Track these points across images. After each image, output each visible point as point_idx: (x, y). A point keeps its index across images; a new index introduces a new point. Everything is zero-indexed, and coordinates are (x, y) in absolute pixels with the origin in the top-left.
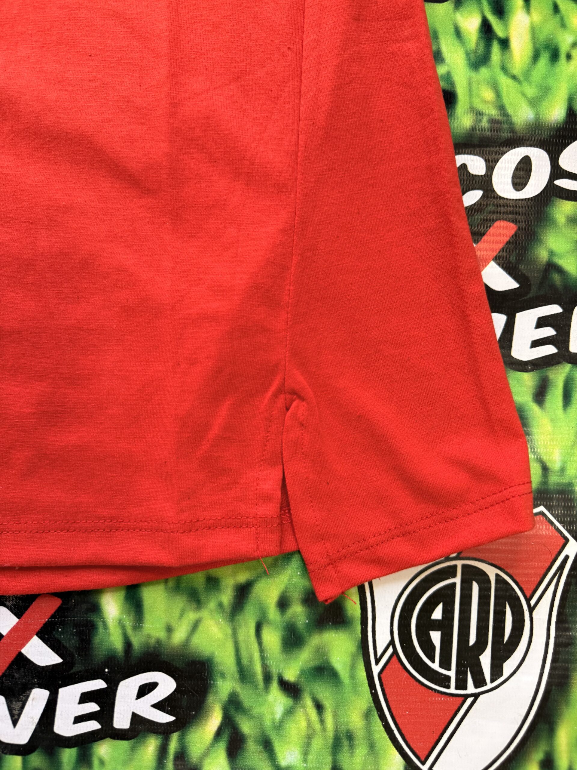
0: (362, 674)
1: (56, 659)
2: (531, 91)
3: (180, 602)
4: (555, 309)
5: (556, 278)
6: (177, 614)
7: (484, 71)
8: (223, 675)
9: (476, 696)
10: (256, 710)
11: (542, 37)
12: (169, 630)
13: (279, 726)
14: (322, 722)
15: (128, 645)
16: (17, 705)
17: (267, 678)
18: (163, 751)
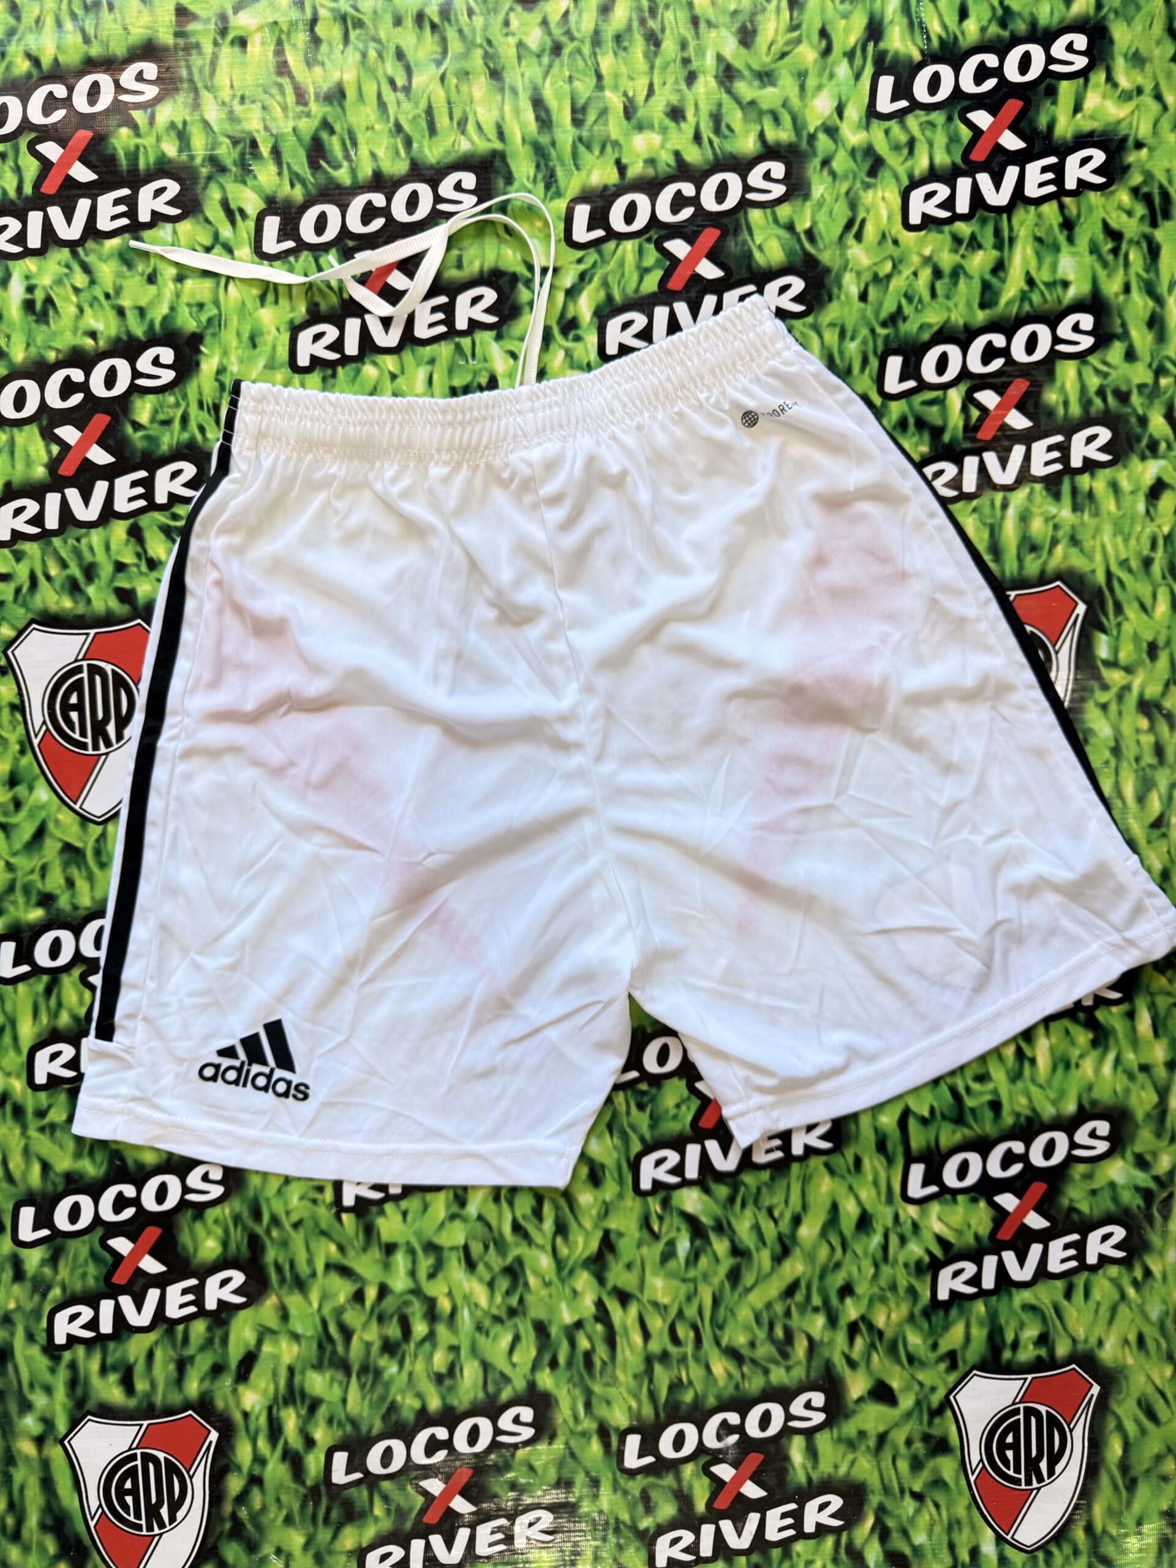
0: (964, 1482)
1: (763, 1493)
2: (1052, 1094)
3: (842, 1448)
4: (1075, 1237)
5: (1075, 1217)
6: (840, 1455)
7: (1020, 1084)
8: (873, 1492)
9: (1039, 1489)
10: (897, 1512)
11: (1058, 1054)
12: (836, 1467)
13: (912, 1520)
14: (940, 1514)
15: (810, 1479)
16: (739, 1525)
17: (902, 1491)
18: (837, 1544)
